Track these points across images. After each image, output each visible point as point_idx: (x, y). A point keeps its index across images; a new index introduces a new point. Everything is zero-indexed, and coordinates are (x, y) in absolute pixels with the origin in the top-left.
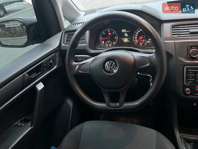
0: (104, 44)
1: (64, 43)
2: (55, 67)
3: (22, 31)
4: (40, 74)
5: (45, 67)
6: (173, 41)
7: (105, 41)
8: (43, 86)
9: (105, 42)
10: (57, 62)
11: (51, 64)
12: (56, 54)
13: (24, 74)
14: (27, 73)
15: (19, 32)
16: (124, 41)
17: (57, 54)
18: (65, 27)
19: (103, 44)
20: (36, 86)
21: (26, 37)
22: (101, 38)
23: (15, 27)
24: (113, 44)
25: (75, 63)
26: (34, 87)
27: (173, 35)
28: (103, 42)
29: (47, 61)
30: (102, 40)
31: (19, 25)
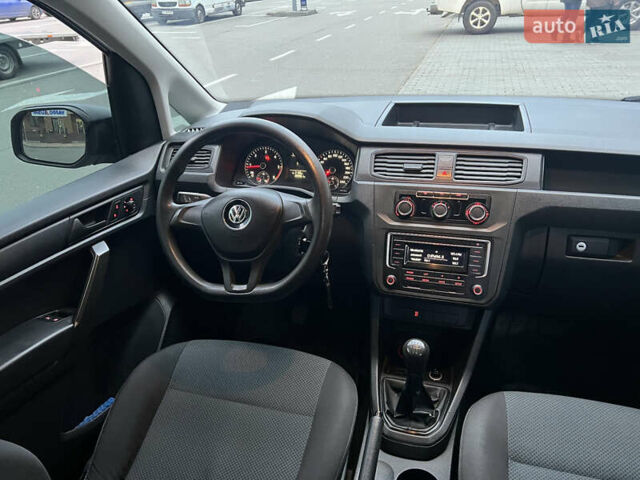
0: (254, 179)
1: (164, 166)
2: (139, 215)
3: (70, 131)
4: (104, 225)
5: (116, 211)
6: (372, 183)
7: (257, 171)
8: (107, 249)
9: (255, 174)
10: (144, 205)
11: (130, 207)
12: (143, 189)
13: (72, 217)
14: (77, 217)
15: (62, 133)
16: (296, 176)
17: (147, 188)
18: (173, 133)
19: (252, 179)
20: (94, 247)
21: (84, 145)
22: (248, 165)
23: (56, 119)
24: (271, 180)
25: (174, 204)
26: (88, 249)
27: (375, 171)
28: (252, 173)
29: (122, 199)
30: (250, 170)
31: (65, 115)
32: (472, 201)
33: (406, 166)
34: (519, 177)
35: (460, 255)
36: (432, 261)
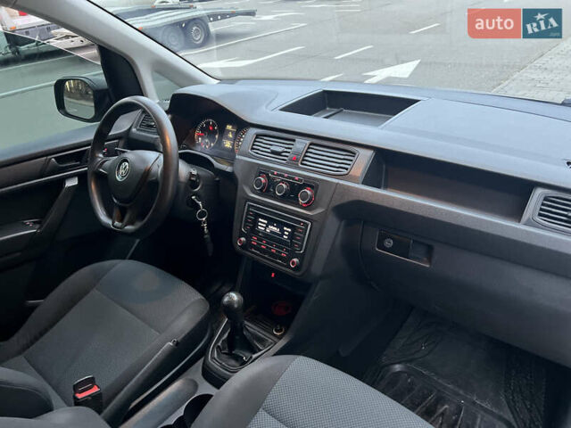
1: (136, 127)
6: (246, 159)
8: (77, 183)
12: (118, 143)
13: (49, 157)
14: (55, 158)
16: (226, 145)
20: (66, 180)
22: (198, 132)
25: (101, 157)
27: (252, 149)
28: (200, 139)
30: (199, 137)
32: (305, 186)
33: (273, 148)
34: (347, 169)
35: (290, 230)
36: (271, 232)
